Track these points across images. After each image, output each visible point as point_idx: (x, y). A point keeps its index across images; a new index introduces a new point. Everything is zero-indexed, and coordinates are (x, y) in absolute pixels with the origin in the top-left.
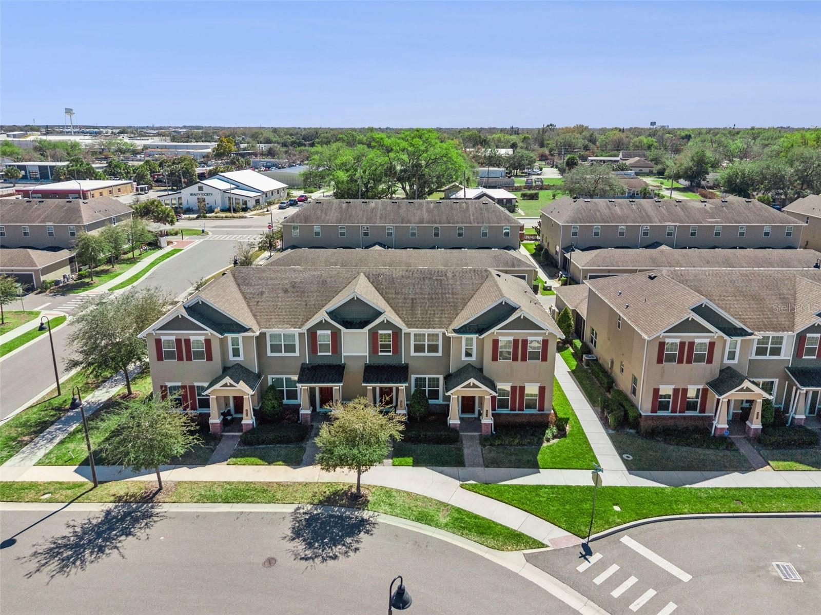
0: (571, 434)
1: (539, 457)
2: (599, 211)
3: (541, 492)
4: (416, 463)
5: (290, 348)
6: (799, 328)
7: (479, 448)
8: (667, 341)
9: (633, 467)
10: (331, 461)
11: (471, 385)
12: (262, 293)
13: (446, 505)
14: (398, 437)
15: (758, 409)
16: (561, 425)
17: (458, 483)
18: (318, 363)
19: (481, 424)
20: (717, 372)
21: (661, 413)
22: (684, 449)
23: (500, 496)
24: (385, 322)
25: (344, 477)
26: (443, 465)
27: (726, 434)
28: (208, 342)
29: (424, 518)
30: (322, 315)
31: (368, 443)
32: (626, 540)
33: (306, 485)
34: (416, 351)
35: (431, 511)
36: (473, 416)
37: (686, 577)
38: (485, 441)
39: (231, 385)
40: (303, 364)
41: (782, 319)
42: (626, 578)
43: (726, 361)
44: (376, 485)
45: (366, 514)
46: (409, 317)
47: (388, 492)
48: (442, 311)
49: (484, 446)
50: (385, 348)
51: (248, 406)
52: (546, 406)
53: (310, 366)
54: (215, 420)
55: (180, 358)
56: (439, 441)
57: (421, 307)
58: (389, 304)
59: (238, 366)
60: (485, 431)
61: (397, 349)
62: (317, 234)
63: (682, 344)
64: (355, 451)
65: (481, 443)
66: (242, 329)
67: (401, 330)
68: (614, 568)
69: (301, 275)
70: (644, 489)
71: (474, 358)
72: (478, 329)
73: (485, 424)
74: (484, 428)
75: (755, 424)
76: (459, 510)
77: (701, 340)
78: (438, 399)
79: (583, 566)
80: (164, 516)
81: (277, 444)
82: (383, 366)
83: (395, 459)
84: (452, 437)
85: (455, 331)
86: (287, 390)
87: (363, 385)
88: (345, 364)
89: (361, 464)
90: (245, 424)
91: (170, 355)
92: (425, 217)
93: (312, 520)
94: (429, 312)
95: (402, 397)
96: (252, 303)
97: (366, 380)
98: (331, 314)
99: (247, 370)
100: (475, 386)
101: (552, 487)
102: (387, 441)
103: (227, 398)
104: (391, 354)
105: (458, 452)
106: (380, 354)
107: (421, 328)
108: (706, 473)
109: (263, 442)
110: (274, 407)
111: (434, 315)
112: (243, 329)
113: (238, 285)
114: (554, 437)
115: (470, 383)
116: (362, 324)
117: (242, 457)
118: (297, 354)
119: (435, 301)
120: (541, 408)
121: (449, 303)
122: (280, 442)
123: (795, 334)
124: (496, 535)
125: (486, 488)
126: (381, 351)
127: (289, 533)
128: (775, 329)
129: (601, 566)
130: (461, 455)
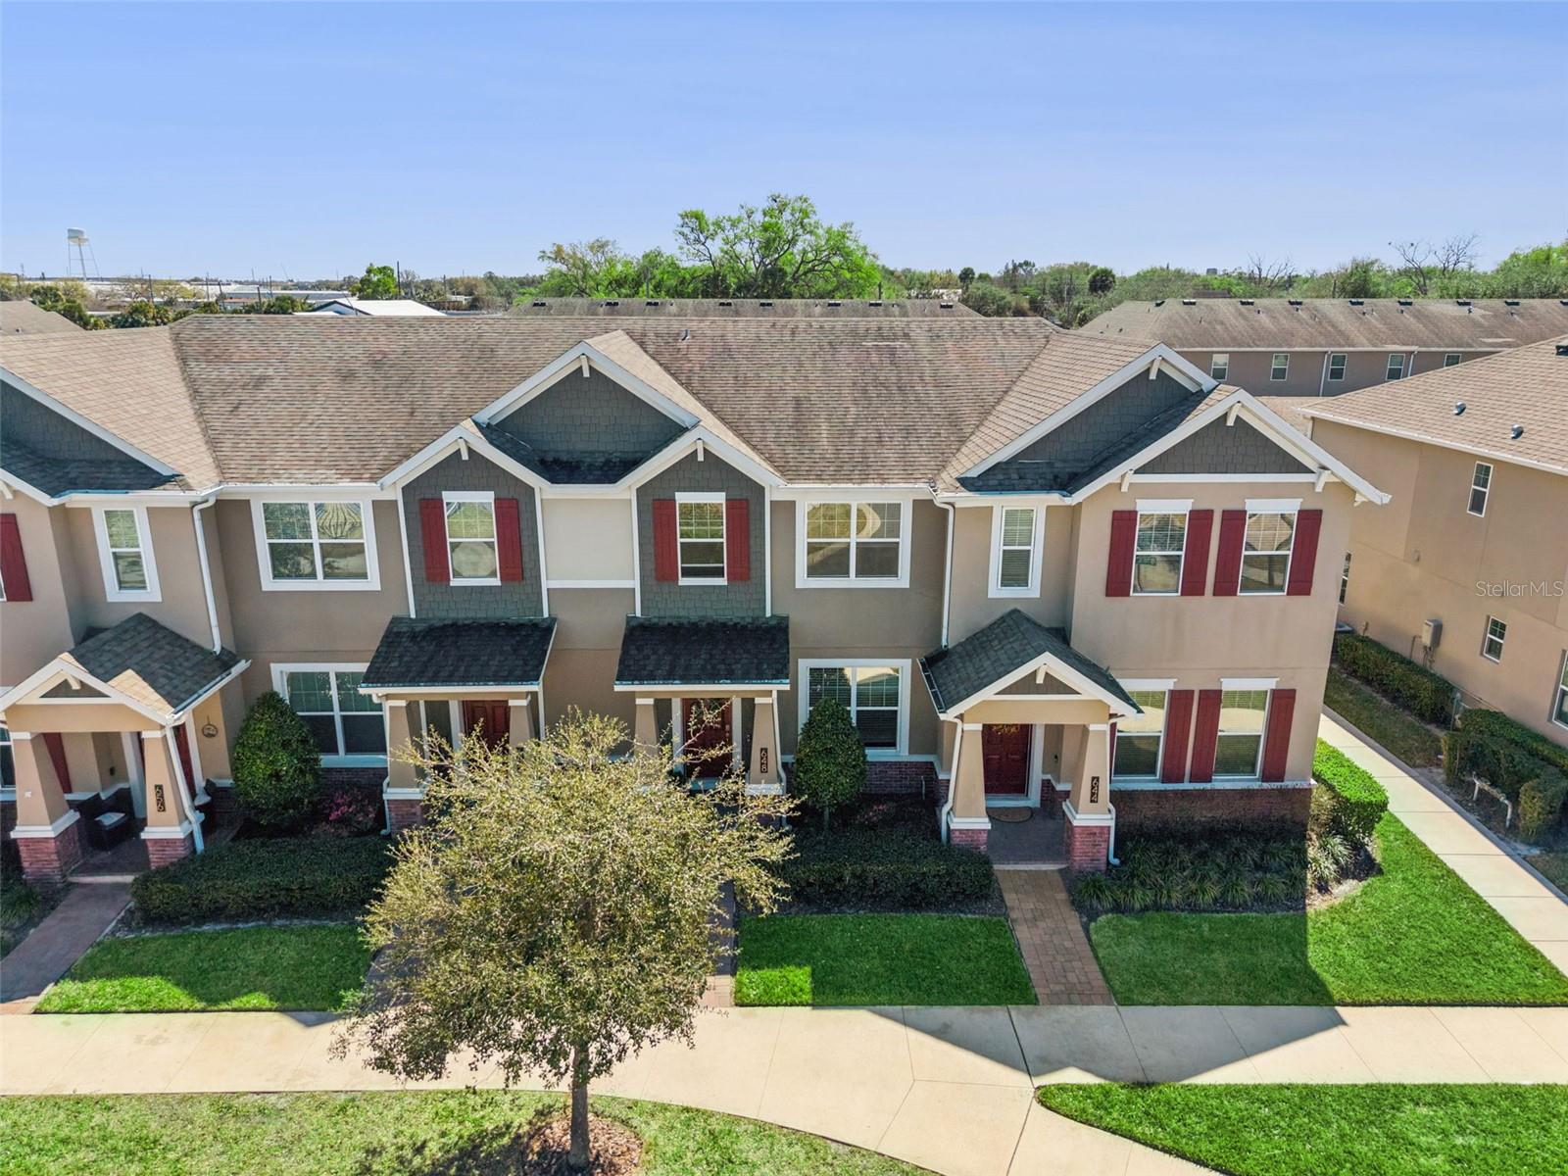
0: (1395, 864)
2: (1222, 323)
4: (830, 992)
5: (344, 560)
7: (1074, 923)
11: (1040, 680)
18: (453, 615)
19: (1071, 828)
24: (701, 458)
26: (946, 1000)
30: (459, 434)
34: (814, 571)
36: (1021, 803)
39: (86, 691)
40: (395, 621)
44: (664, 1098)
46: (789, 449)
48: (908, 431)
49: (1093, 916)
50: (702, 559)
52: (1293, 761)
53: (420, 627)
54: (39, 826)
56: (916, 899)
57: (828, 420)
58: (714, 413)
59: (142, 623)
60: (1082, 854)
61: (744, 563)
65: (1077, 904)
66: (147, 479)
67: (759, 490)
69: (411, 336)
71: (1033, 590)
72: (1056, 477)
73: (1089, 832)
74: (1079, 845)
78: (893, 744)
81: (278, 916)
82: (695, 625)
83: (746, 975)
84: (967, 881)
85: (967, 483)
86: (345, 719)
87: (618, 688)
88: (553, 620)
90: (156, 841)
94: (861, 433)
95: (768, 734)
97: (629, 671)
98: (493, 432)
99: (177, 640)
100: (1053, 685)
101: (1442, 1095)
102: (712, 917)
104: (722, 581)
105: (994, 941)
106: (684, 581)
107: (835, 481)
109: (216, 913)
110: (277, 776)
111: (880, 441)
113: (183, 360)
115: (1034, 674)
117: (109, 976)
118: (373, 583)
119: (875, 402)
120: (1275, 769)
121: (930, 409)
122: (288, 910)
126: (687, 573)
130: (1011, 954)
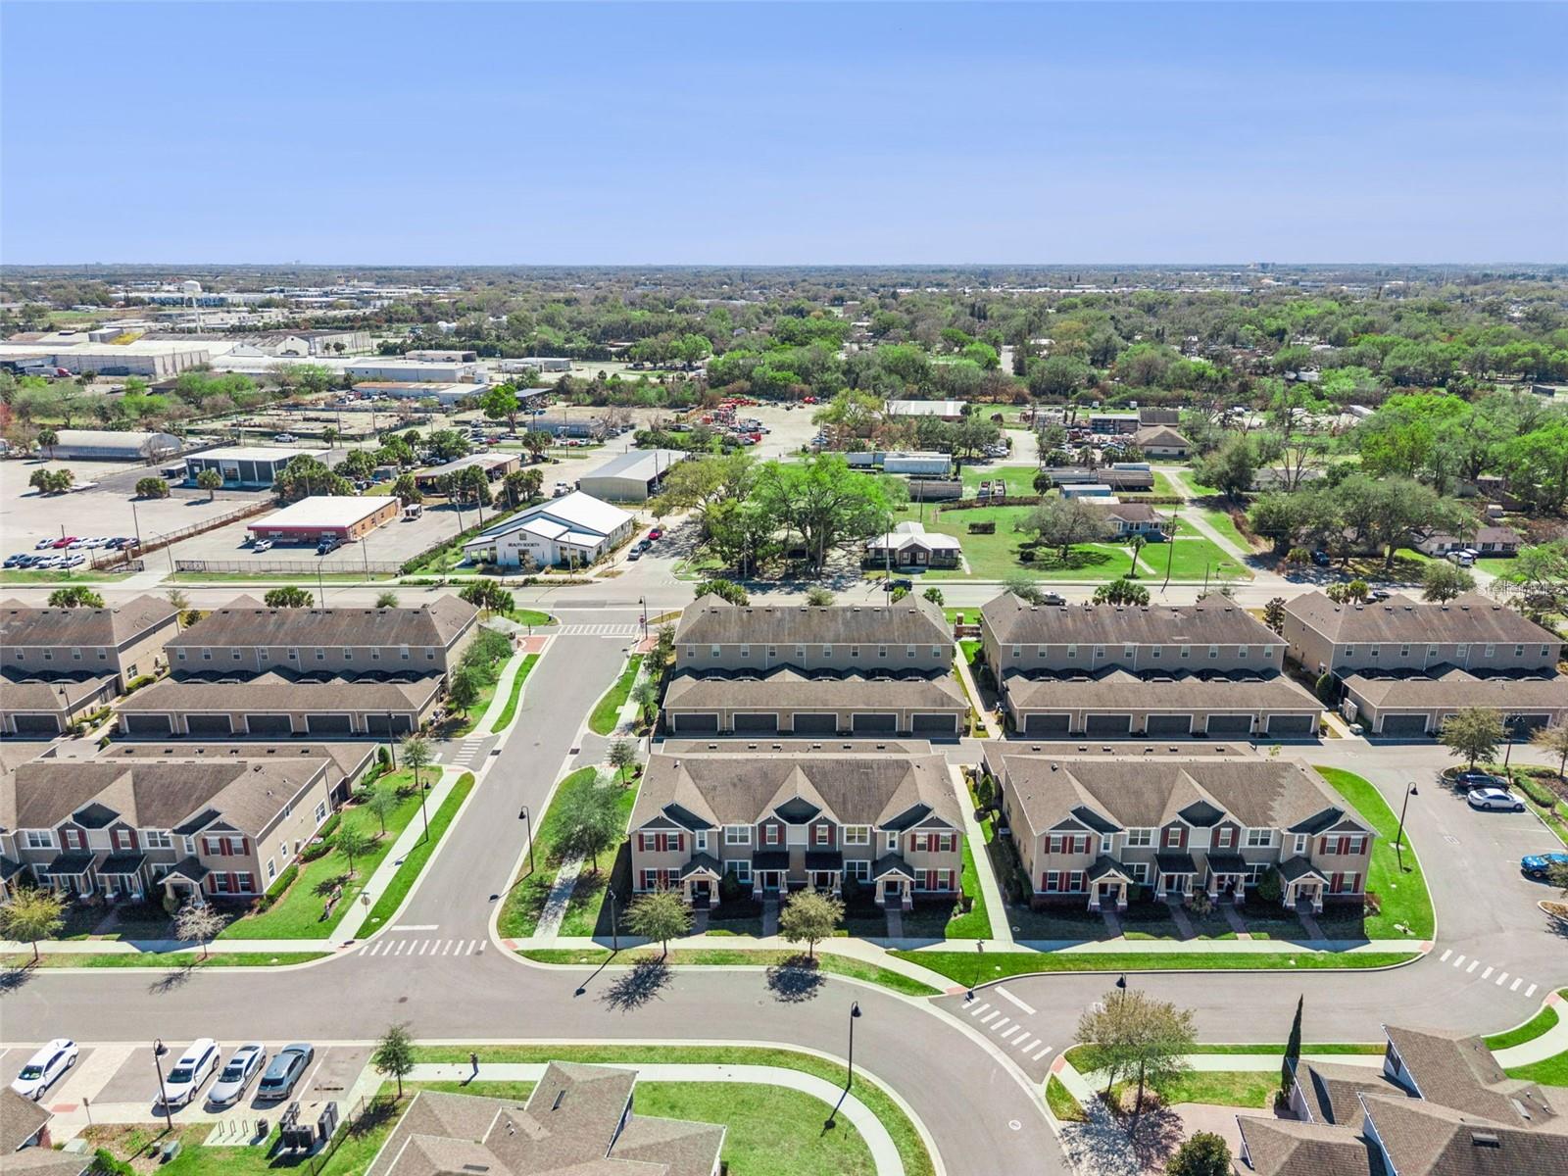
0: (975, 910)
1: (947, 929)
3: (945, 957)
4: (851, 935)
5: (744, 839)
6: (1163, 824)
7: (900, 922)
8: (1052, 836)
9: (1018, 937)
10: (794, 935)
11: (894, 873)
12: (715, 788)
13: (875, 966)
14: (841, 919)
15: (1124, 890)
16: (967, 903)
17: (884, 950)
18: (767, 853)
19: (902, 901)
20: (1094, 860)
21: (1050, 892)
22: (1062, 922)
23: (914, 960)
24: (823, 818)
25: (802, 946)
26: (872, 936)
27: (1099, 910)
28: (681, 837)
29: (859, 975)
30: (769, 812)
31: (820, 923)
32: (999, 989)
33: (770, 951)
34: (848, 841)
35: (865, 970)
36: (895, 894)
37: (1031, 1011)
38: (906, 916)
39: (701, 872)
40: (754, 851)
41: (1153, 815)
42: (993, 1012)
43: (1102, 851)
44: (824, 952)
45: (818, 973)
46: (842, 813)
47: (833, 957)
48: (869, 807)
49: (904, 921)
51: (714, 888)
52: (956, 886)
53: (760, 854)
54: (688, 899)
55: (658, 849)
56: (869, 917)
57: (851, 802)
58: (824, 800)
59: (705, 855)
60: (904, 908)
61: (832, 840)
62: (716, 654)
63: (1065, 839)
64: (812, 930)
65: (902, 918)
66: (708, 826)
67: (836, 825)
68: (987, 1006)
69: (745, 768)
70: (1022, 954)
72: (900, 827)
73: (906, 902)
74: (904, 905)
75: (1122, 902)
76: (885, 970)
77: (1080, 835)
78: (866, 882)
79: (967, 1005)
80: (676, 974)
81: (741, 919)
82: (820, 854)
83: (837, 932)
84: (879, 913)
86: (741, 872)
87: (806, 872)
88: (789, 851)
89: (812, 938)
90: (713, 902)
91: (650, 847)
92: (842, 630)
93: (780, 977)
94: (858, 807)
95: (837, 880)
96: (709, 798)
97: (807, 867)
98: (777, 811)
99: (711, 858)
100: (897, 873)
101: (954, 953)
102: (833, 922)
104: (827, 844)
105: (883, 925)
106: (818, 844)
107: (852, 823)
108: (1072, 942)
109: (729, 917)
110: (732, 887)
111: (863, 811)
113: (693, 779)
114: (961, 912)
115: (894, 871)
116: (803, 820)
117: (715, 930)
118: (750, 843)
119: (863, 795)
120: (952, 888)
121: (876, 798)
122: (743, 917)
123: (1160, 828)
124: (910, 987)
125: (904, 954)
126: (819, 842)
127: (768, 985)
128: (1143, 825)
129: (979, 1005)
130: (886, 928)
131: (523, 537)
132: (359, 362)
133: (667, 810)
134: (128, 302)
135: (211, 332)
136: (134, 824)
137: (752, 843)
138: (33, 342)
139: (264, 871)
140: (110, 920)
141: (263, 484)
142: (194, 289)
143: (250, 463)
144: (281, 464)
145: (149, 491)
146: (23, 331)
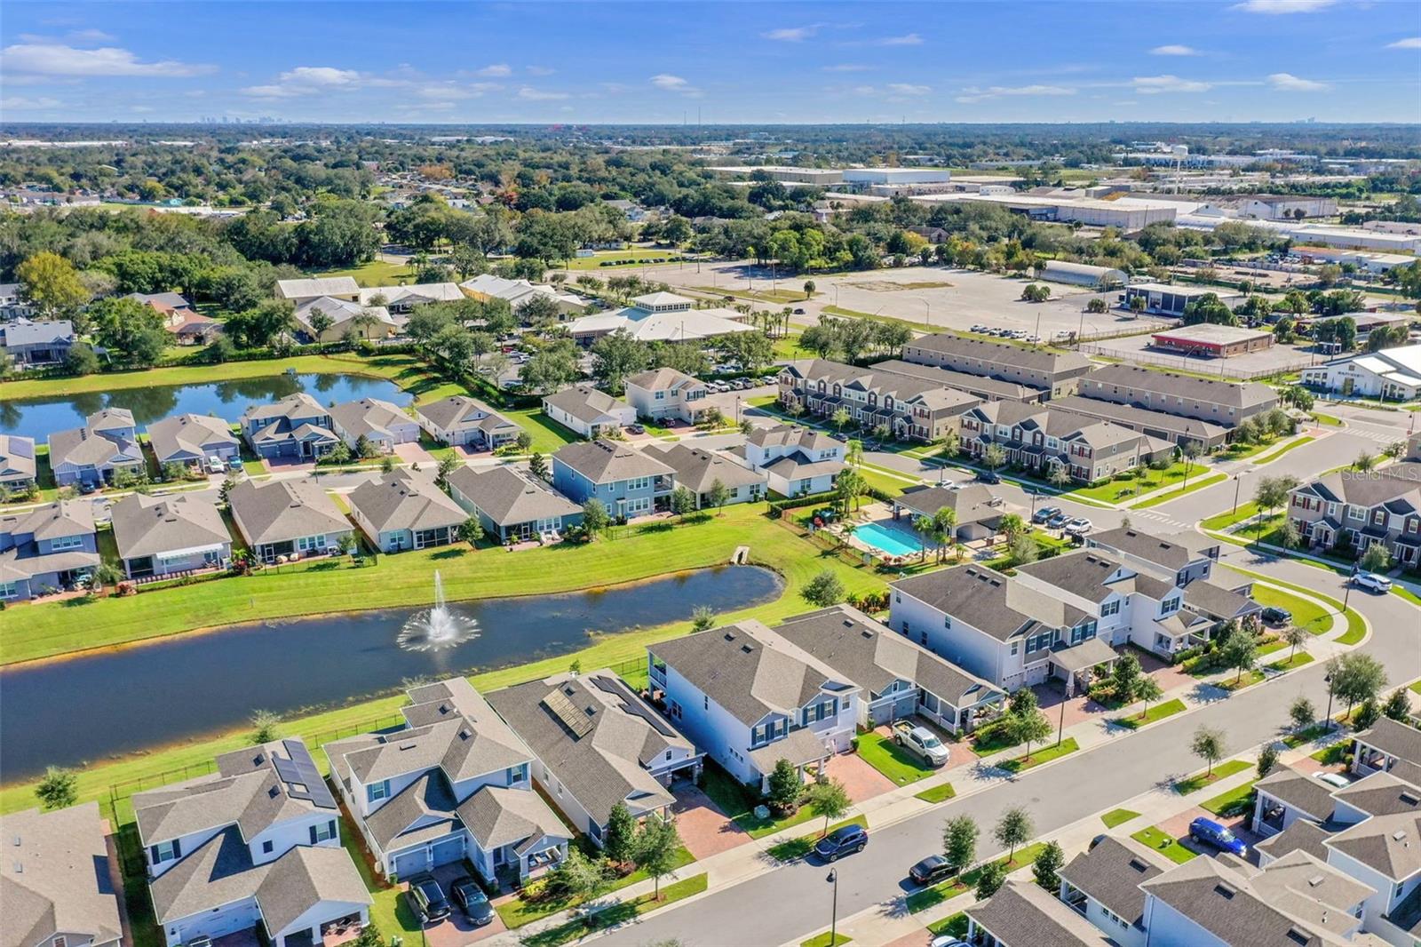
12: (1353, 487)
18: (1374, 526)
28: (1319, 503)
39: (1325, 526)
40: (1366, 525)
51: (1331, 537)
54: (1313, 539)
55: (1304, 507)
59: (1332, 518)
86: (1353, 536)
88: (1388, 530)
91: (1299, 504)
98: (1386, 504)
99: (1335, 521)
103: (1322, 531)
110: (1344, 542)
112: (1337, 501)
116: (1402, 513)
131: (1352, 368)
132: (1305, 228)
133: (1314, 486)
134: (1127, 162)
135: (1187, 194)
136: (1044, 433)
137: (1365, 520)
138: (1043, 194)
139: (1095, 472)
140: (1023, 475)
141: (1176, 314)
142: (1181, 152)
143: (1171, 296)
144: (1193, 299)
145: (1096, 307)
146: (1038, 186)
